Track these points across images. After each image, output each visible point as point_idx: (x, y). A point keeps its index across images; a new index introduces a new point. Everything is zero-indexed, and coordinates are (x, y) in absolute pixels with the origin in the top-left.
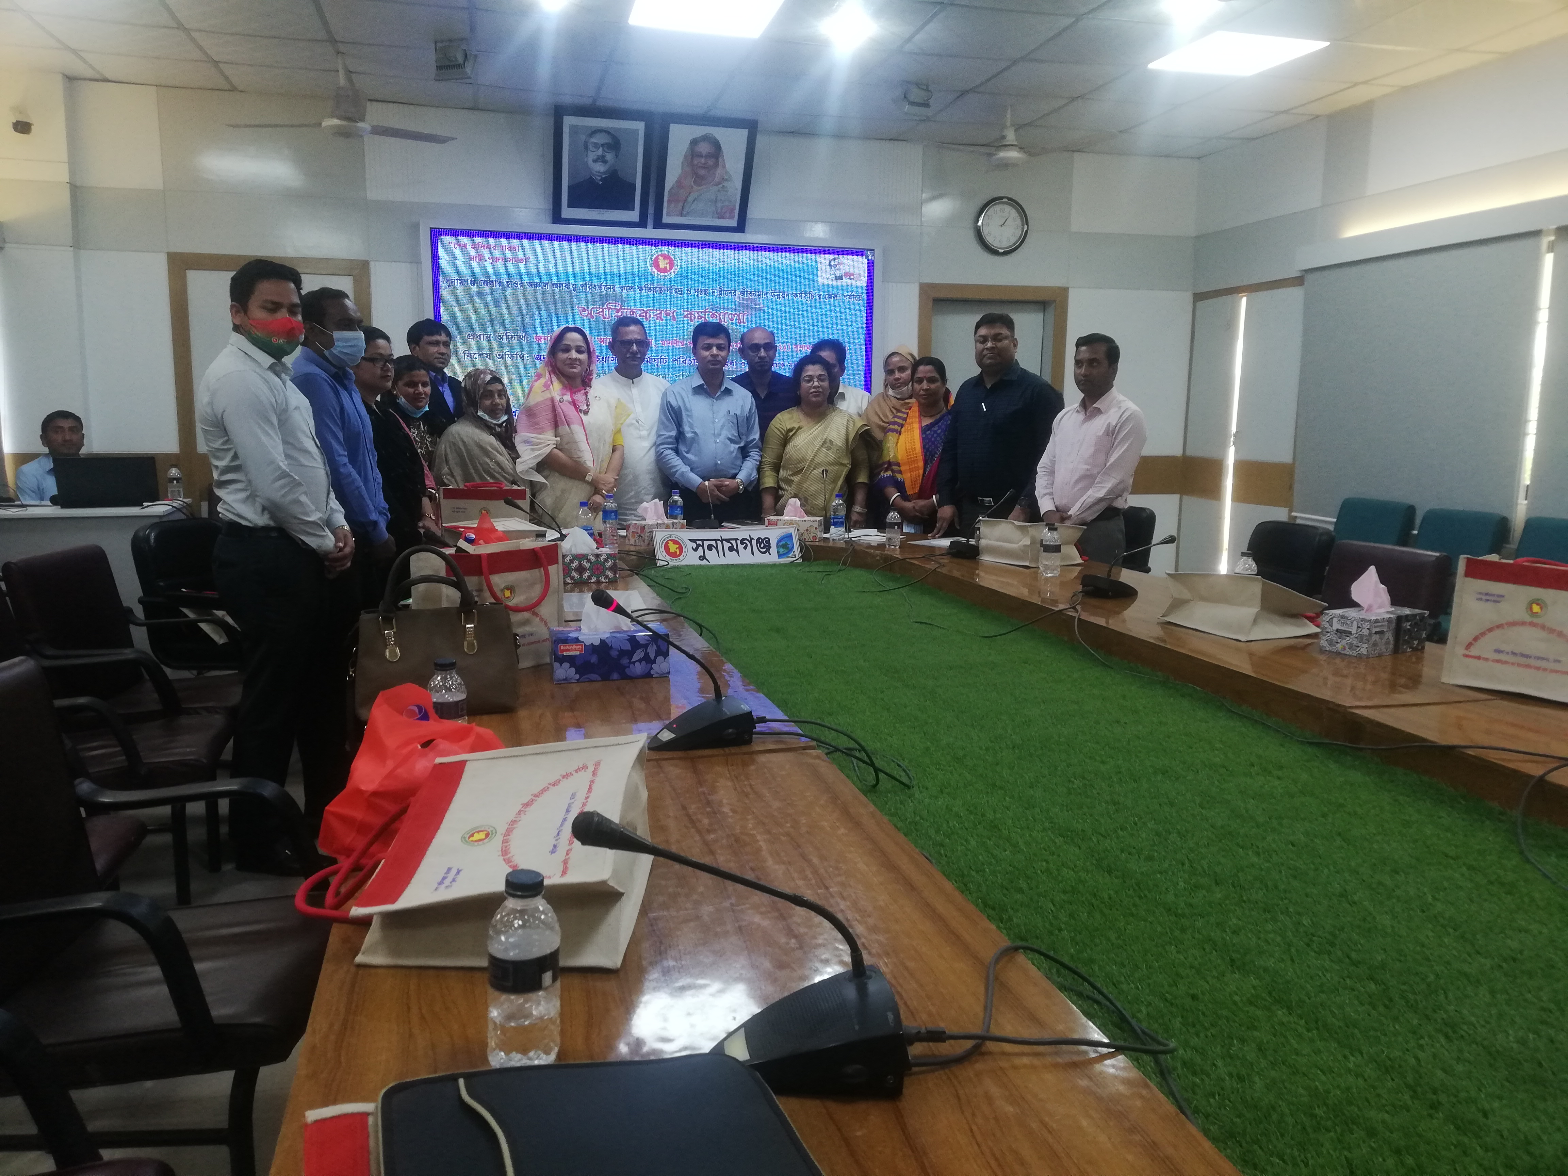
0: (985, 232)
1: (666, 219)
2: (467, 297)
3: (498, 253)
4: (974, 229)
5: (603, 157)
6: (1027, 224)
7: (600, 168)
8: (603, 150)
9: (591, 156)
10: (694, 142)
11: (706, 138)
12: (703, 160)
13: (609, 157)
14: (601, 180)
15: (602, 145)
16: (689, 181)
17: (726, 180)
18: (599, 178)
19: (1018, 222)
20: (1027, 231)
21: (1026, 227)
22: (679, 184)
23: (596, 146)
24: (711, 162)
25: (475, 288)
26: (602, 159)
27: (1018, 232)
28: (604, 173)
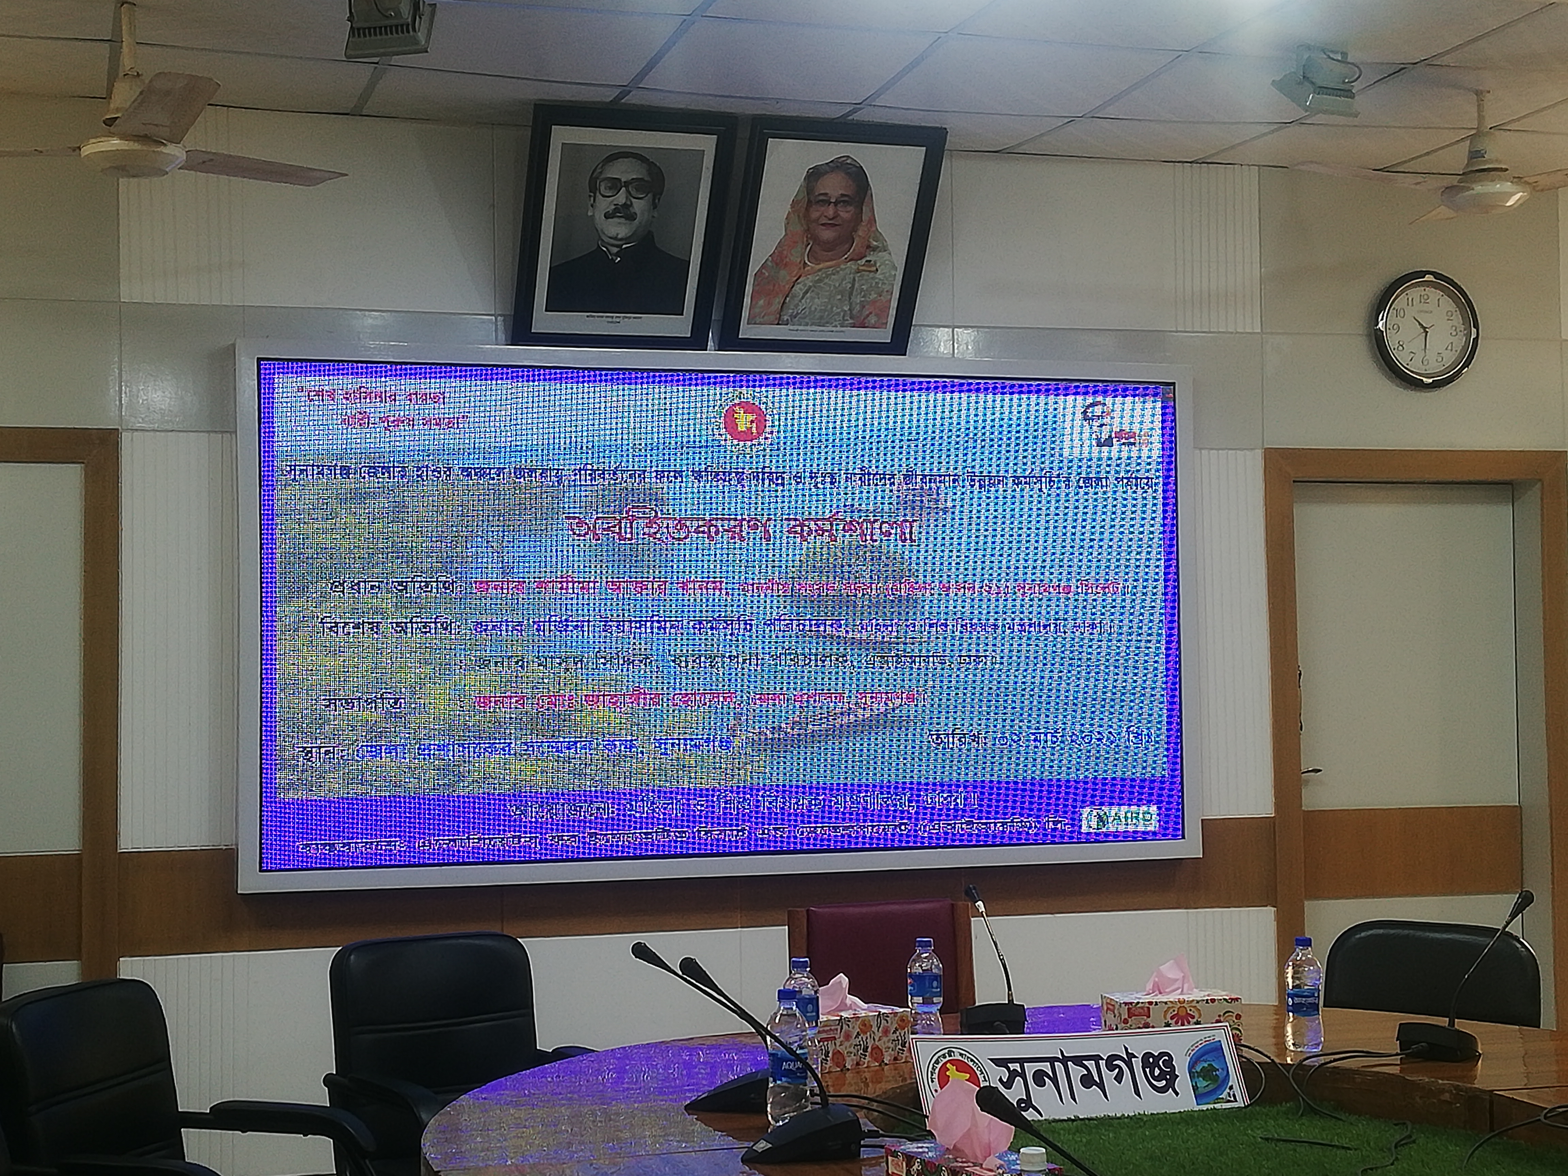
0: (1392, 341)
1: (746, 331)
2: (334, 504)
3: (404, 408)
4: (1369, 335)
5: (627, 206)
6: (1476, 326)
7: (618, 229)
8: (628, 192)
9: (604, 205)
10: (814, 175)
11: (841, 165)
12: (830, 211)
13: (639, 206)
14: (617, 254)
15: (627, 184)
16: (798, 254)
17: (875, 249)
18: (615, 250)
19: (1457, 319)
20: (1476, 340)
21: (1474, 330)
22: (778, 259)
23: (616, 185)
24: (845, 214)
25: (350, 483)
26: (624, 212)
27: (1460, 342)
28: (627, 240)
